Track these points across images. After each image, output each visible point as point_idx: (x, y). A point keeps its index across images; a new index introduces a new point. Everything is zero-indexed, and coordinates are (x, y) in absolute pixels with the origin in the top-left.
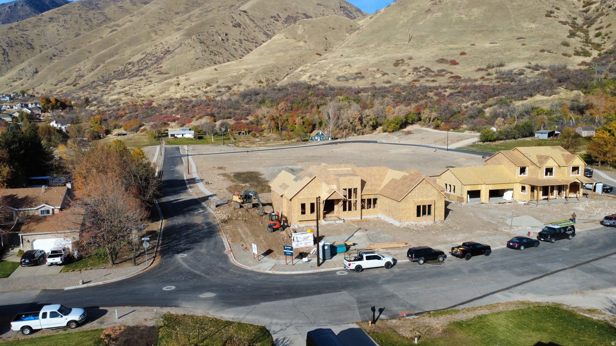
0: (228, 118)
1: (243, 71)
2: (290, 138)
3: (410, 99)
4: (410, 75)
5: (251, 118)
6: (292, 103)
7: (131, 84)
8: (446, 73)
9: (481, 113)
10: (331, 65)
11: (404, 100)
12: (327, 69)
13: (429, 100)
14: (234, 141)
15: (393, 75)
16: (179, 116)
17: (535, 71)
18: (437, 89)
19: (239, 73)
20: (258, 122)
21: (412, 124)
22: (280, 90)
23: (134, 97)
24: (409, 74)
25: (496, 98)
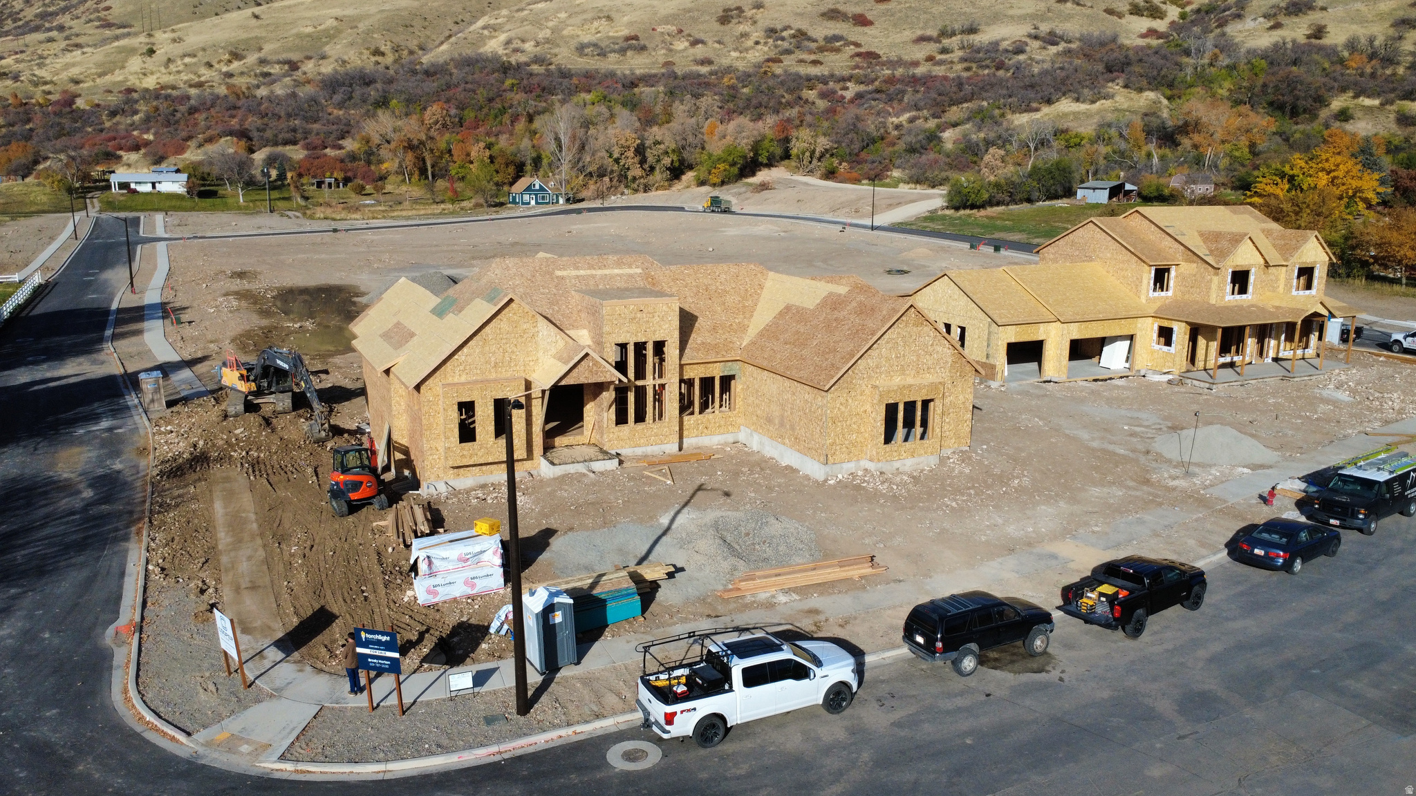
0: (286, 143)
1: (331, 23)
2: (456, 198)
3: (760, 105)
4: (759, 47)
5: (350, 145)
6: (462, 107)
7: (22, 52)
8: (845, 45)
9: (934, 142)
10: (563, 15)
11: (747, 107)
12: (550, 24)
13: (807, 108)
14: (302, 202)
15: (717, 45)
16: (151, 137)
17: (1050, 47)
18: (826, 83)
19: (319, 28)
20: (370, 156)
21: (769, 165)
22: (428, 73)
23: (22, 82)
24: (757, 43)
25: (965, 105)
